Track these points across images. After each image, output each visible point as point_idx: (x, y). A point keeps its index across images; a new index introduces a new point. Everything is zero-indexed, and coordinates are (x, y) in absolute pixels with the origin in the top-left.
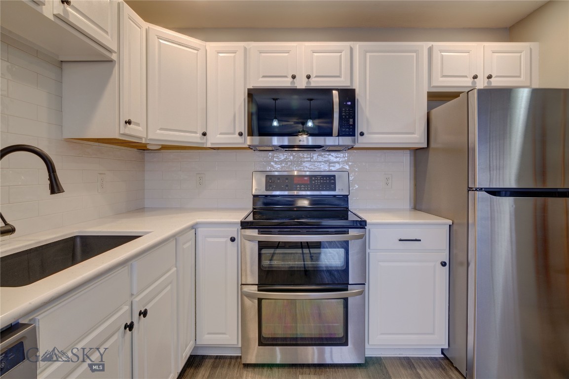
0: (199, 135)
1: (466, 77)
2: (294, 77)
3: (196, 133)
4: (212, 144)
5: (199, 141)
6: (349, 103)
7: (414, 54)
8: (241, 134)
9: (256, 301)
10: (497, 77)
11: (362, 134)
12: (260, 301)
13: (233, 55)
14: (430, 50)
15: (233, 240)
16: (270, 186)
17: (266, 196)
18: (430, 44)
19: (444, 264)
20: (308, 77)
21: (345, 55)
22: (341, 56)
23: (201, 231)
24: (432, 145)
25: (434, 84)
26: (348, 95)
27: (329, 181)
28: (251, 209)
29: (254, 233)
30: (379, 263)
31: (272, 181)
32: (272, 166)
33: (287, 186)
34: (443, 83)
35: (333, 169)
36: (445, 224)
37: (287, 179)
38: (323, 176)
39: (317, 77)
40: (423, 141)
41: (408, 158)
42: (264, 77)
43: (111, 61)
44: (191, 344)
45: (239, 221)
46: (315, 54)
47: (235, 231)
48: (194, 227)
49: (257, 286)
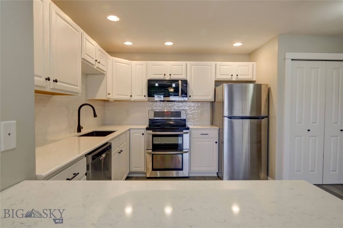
0: (129, 96)
1: (229, 75)
2: (165, 75)
3: (128, 96)
4: (134, 99)
5: (129, 99)
6: (185, 85)
7: (210, 67)
8: (145, 96)
9: (151, 155)
10: (240, 75)
11: (190, 96)
12: (153, 155)
13: (142, 66)
14: (216, 65)
15: (143, 134)
16: (156, 116)
17: (154, 119)
18: (216, 62)
19: (216, 143)
20: (170, 75)
21: (184, 67)
22: (182, 67)
23: (132, 131)
24: (216, 100)
25: (217, 78)
26: (185, 82)
27: (178, 114)
28: (148, 125)
29: (151, 132)
30: (195, 142)
31: (156, 114)
32: (156, 108)
33: (162, 116)
34: (220, 77)
35: (180, 109)
36: (217, 129)
37: (162, 113)
38: (176, 112)
39: (173, 75)
40: (213, 99)
41: (210, 105)
42: (154, 74)
43: (104, 74)
44: (128, 171)
45: (145, 128)
46: (173, 66)
47: (143, 131)
48: (129, 130)
49: (151, 150)
